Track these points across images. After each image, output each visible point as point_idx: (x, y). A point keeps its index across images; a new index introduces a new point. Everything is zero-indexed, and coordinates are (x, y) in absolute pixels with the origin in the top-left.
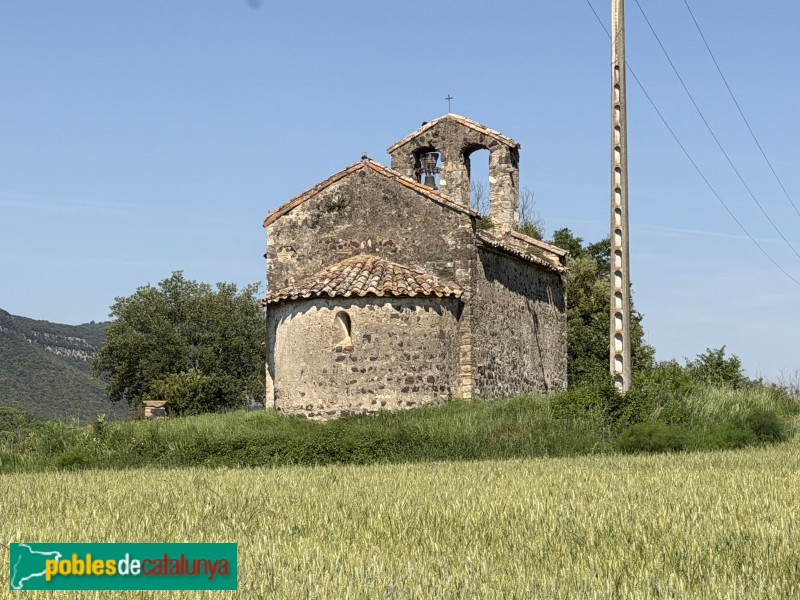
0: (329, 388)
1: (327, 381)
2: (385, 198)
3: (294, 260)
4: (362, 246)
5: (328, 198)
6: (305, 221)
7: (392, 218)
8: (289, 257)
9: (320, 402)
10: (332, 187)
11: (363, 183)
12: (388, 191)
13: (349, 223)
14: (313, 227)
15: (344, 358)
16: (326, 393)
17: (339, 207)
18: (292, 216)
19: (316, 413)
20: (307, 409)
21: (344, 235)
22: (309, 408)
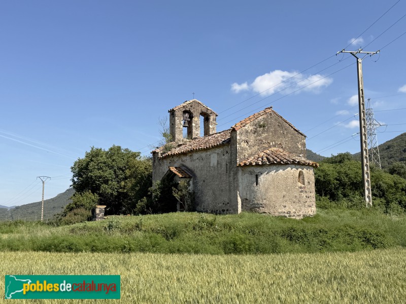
0: (298, 204)
1: (297, 201)
2: (278, 125)
3: (247, 147)
4: (271, 144)
5: (259, 122)
6: (251, 130)
7: (281, 134)
8: (245, 145)
9: (294, 210)
10: (260, 118)
11: (271, 118)
12: (280, 123)
13: (267, 133)
14: (254, 133)
15: (303, 191)
16: (297, 206)
17: (263, 126)
18: (246, 128)
19: (292, 215)
20: (287, 213)
21: (266, 138)
22: (289, 213)
